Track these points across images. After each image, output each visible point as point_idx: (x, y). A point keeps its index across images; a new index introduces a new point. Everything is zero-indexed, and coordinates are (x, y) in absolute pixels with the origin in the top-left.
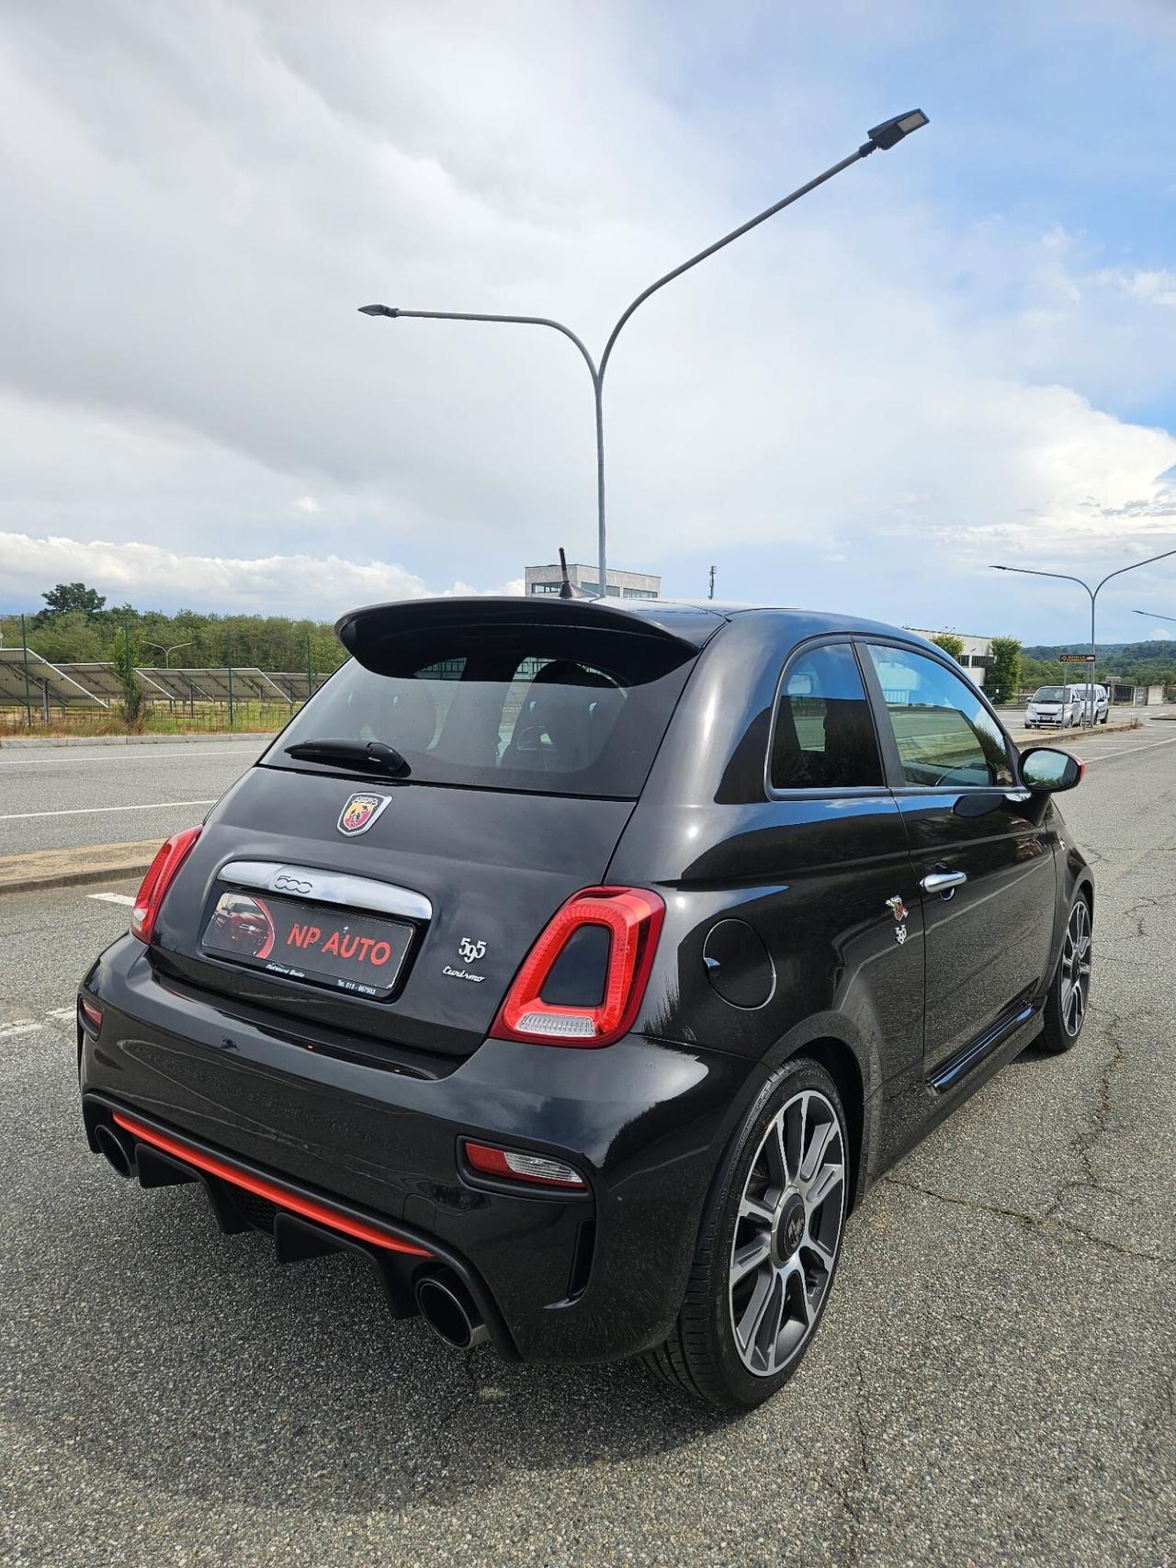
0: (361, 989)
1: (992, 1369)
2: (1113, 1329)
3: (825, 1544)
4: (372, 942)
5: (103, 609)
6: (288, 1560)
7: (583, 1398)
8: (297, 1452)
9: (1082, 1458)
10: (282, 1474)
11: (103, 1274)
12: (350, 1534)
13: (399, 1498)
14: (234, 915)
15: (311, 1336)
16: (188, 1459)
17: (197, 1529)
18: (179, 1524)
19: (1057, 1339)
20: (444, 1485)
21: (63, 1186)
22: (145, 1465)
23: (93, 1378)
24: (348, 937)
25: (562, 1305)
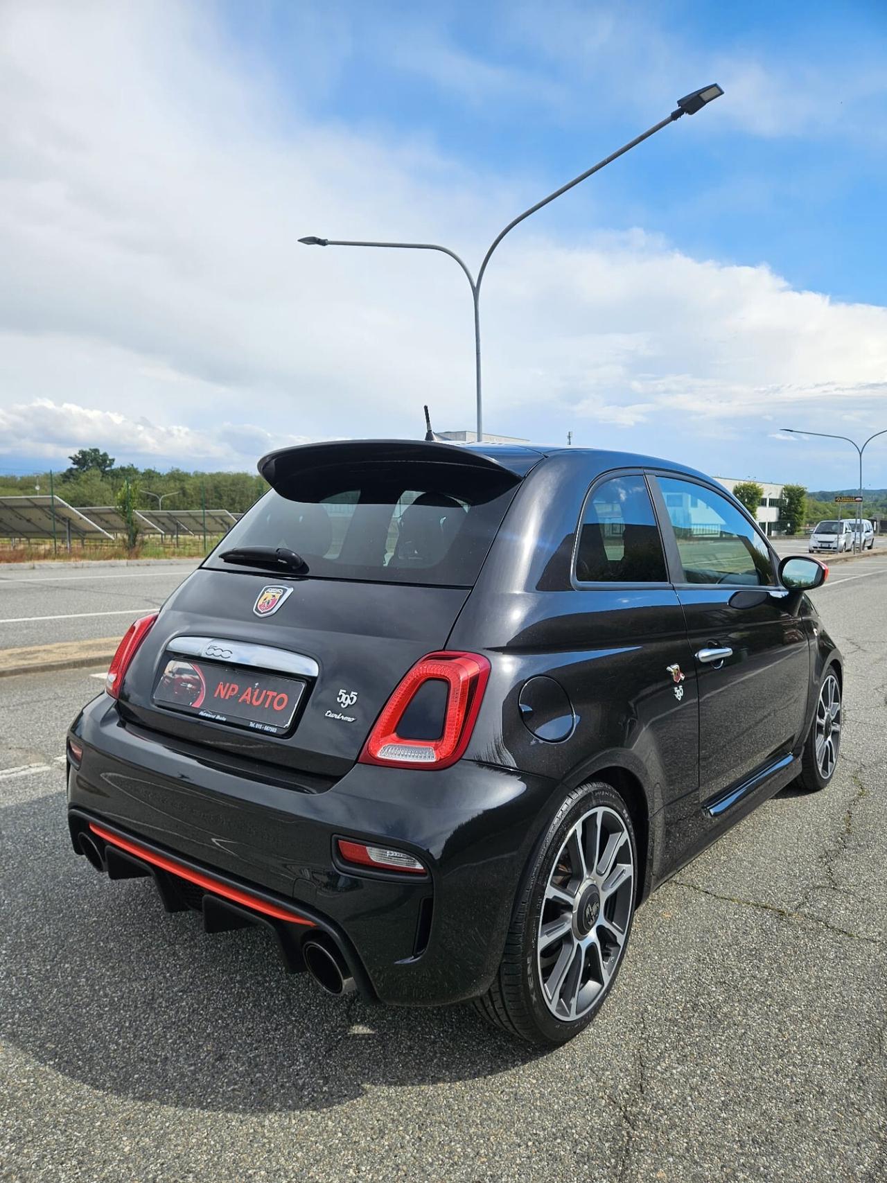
0: (266, 728)
1: (745, 1021)
2: (840, 993)
3: (607, 1145)
4: (275, 694)
5: (113, 467)
6: (205, 1148)
7: (432, 1037)
8: (217, 1073)
9: (809, 1086)
10: (204, 1088)
11: (83, 945)
12: (252, 1131)
13: (290, 1106)
14: (177, 676)
15: (233, 990)
16: (136, 1076)
17: (139, 1125)
18: (126, 1122)
19: (797, 999)
20: (324, 1098)
21: (57, 882)
22: (104, 1080)
23: (71, 1018)
24: (258, 690)
25: (409, 961)
